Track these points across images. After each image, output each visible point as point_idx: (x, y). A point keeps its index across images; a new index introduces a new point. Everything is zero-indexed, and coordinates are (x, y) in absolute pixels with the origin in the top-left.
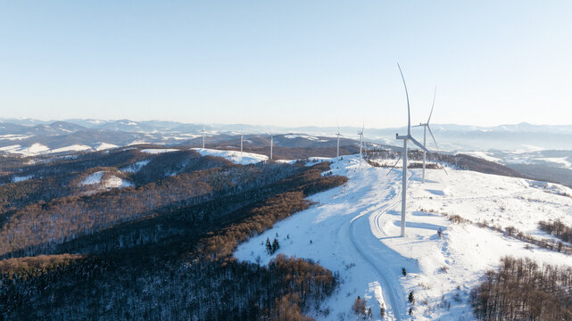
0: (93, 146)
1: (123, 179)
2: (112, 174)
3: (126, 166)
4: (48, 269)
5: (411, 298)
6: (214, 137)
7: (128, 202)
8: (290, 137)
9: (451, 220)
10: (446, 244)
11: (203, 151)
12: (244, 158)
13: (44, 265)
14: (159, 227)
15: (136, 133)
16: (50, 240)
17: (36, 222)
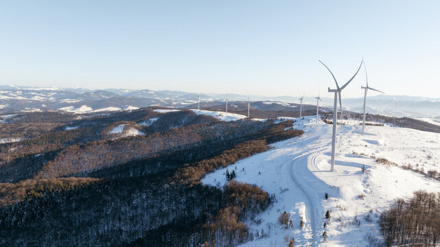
0: (122, 108)
1: (139, 130)
2: (131, 126)
3: (142, 121)
4: (75, 187)
5: (327, 215)
6: (210, 103)
7: (139, 146)
8: (268, 103)
9: (377, 161)
10: (367, 178)
11: (198, 111)
12: (228, 117)
13: (73, 184)
14: (159, 164)
15: (154, 99)
16: (84, 170)
17: (76, 157)
